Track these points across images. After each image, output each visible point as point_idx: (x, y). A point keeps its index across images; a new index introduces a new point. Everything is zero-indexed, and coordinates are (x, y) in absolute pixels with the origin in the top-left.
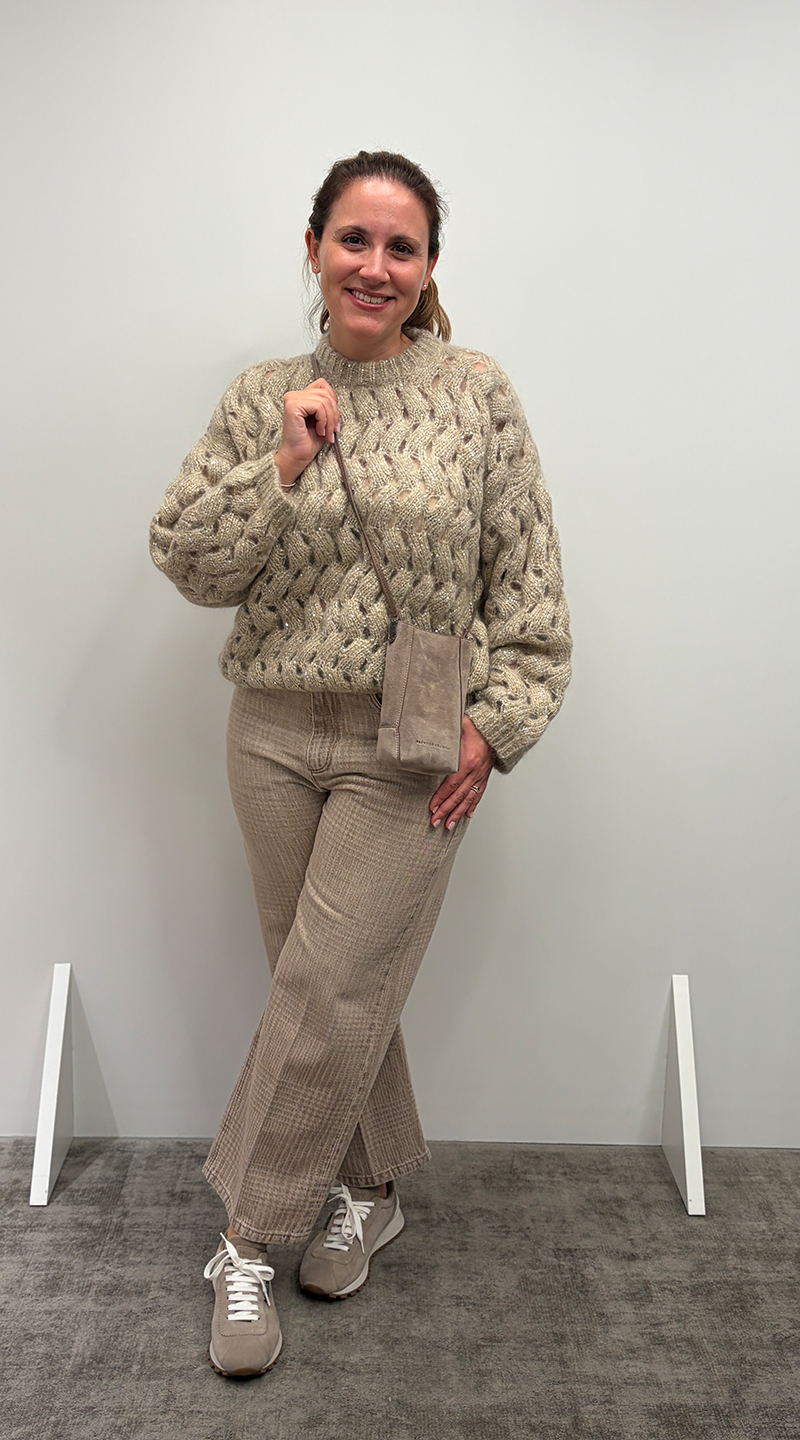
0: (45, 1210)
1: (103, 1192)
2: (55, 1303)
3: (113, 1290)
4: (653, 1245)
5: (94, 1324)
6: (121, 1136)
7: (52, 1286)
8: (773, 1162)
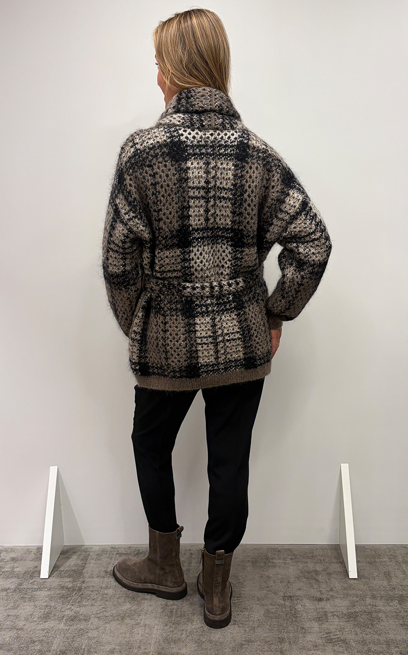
0: (47, 580)
1: (75, 572)
2: (47, 625)
3: (73, 619)
4: (331, 593)
5: (63, 635)
6: (86, 544)
7: (46, 617)
8: (392, 552)
